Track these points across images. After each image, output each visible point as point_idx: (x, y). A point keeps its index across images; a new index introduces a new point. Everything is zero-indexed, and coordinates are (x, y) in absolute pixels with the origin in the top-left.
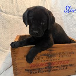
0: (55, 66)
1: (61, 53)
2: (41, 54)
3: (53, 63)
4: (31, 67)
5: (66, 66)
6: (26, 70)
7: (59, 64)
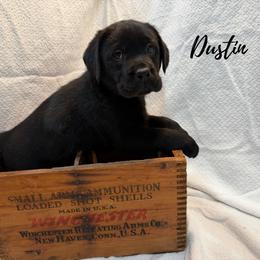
0: (102, 224)
1: (115, 188)
2: (53, 195)
3: (96, 217)
4: (34, 226)
5: (142, 225)
6: (23, 234)
7: (117, 219)
